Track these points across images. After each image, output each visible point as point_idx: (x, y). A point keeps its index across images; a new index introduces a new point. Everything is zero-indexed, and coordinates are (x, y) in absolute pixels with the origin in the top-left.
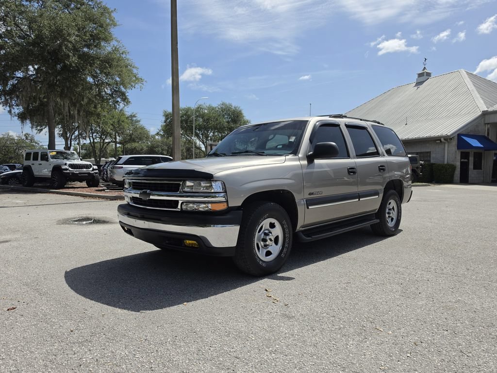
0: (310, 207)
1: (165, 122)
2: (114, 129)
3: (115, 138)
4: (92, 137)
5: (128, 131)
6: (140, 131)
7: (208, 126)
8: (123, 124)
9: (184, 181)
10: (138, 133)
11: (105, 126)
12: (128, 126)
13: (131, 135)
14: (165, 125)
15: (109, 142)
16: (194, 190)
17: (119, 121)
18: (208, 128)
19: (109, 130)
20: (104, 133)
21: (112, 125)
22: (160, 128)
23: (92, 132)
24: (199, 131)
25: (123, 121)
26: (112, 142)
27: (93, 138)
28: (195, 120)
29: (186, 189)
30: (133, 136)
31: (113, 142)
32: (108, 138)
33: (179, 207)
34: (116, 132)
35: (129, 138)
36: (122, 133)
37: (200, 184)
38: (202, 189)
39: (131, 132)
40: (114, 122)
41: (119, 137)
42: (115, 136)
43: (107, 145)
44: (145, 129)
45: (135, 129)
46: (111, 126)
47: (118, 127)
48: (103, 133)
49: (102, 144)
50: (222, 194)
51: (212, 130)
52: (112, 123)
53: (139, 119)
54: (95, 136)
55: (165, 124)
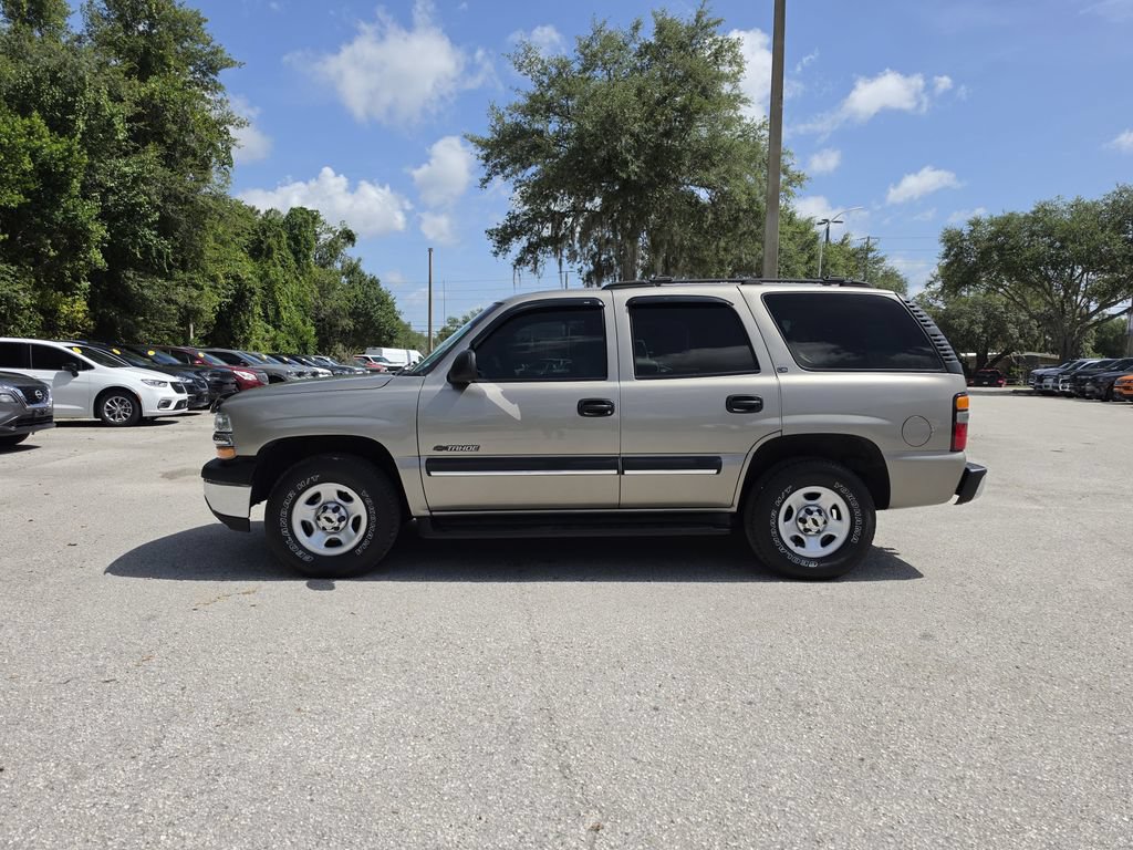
0: (433, 473)
22: (935, 271)
53: (881, 255)
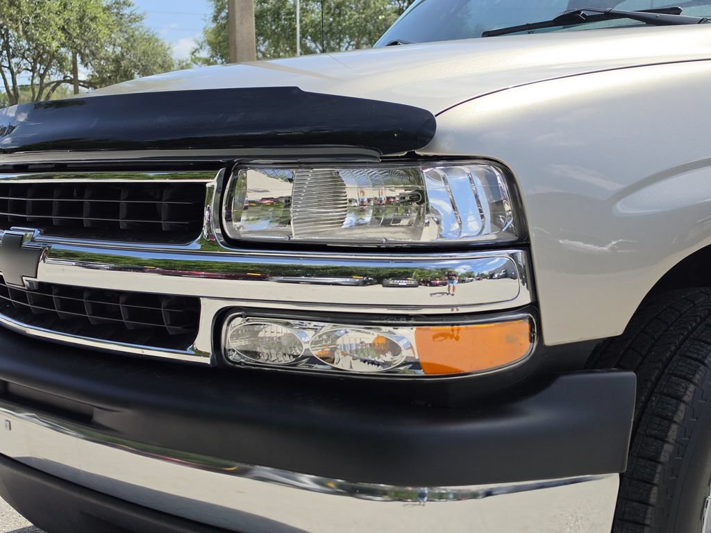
1: (215, 19)
2: (69, 42)
3: (75, 71)
4: (10, 68)
5: (110, 49)
6: (141, 47)
7: (339, 24)
8: (93, 25)
9: (231, 169)
10: (139, 53)
11: (41, 34)
12: (107, 31)
13: (117, 61)
14: (214, 30)
15: (58, 83)
16: (296, 233)
17: (81, 19)
18: (341, 32)
19: (55, 44)
20: (42, 58)
21: (63, 29)
22: (201, 36)
23: (8, 53)
24: (314, 40)
25: (93, 19)
26: (65, 81)
27: (12, 73)
28: (302, 9)
29: (246, 227)
30: (123, 63)
31: (71, 82)
32: (53, 69)
33: (203, 341)
34: (76, 50)
35: (111, 67)
36: (93, 53)
37: (337, 187)
38: (350, 219)
39: (118, 50)
40: (68, 21)
41: (86, 65)
42: (74, 63)
43: (53, 89)
44: (157, 40)
45: (131, 40)
46: (59, 33)
47: (80, 36)
48: (40, 55)
49: (37, 90)
50: (500, 258)
51: (352, 37)
52: (61, 23)
53: (138, 13)
54: (18, 64)
55: (214, 25)
